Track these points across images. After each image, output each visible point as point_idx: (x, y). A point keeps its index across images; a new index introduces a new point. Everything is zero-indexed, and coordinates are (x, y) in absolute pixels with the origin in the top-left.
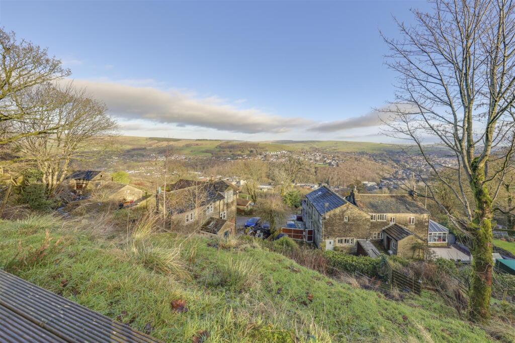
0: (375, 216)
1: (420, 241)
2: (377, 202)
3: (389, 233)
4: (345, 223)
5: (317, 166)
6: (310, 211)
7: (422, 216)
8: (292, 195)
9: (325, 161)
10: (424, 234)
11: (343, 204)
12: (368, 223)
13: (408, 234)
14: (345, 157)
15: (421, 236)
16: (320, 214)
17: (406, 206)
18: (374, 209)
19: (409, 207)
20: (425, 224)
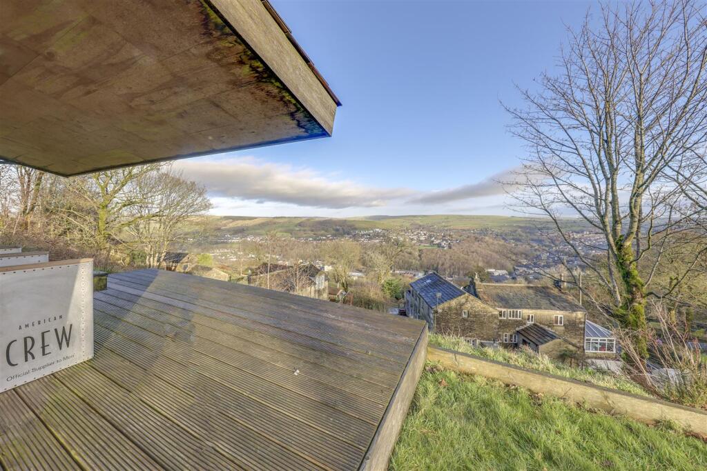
0: (504, 312)
1: (571, 347)
2: (508, 295)
3: (526, 335)
4: (464, 320)
5: (421, 247)
6: (417, 303)
7: (574, 315)
8: (392, 284)
9: (433, 242)
10: (579, 340)
11: (460, 295)
12: (496, 321)
13: (553, 337)
14: (460, 236)
15: (575, 341)
16: (430, 307)
17: (549, 300)
18: (504, 302)
19: (554, 302)
20: (580, 326)
